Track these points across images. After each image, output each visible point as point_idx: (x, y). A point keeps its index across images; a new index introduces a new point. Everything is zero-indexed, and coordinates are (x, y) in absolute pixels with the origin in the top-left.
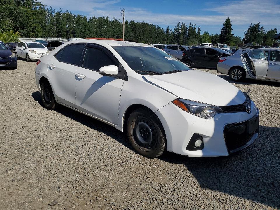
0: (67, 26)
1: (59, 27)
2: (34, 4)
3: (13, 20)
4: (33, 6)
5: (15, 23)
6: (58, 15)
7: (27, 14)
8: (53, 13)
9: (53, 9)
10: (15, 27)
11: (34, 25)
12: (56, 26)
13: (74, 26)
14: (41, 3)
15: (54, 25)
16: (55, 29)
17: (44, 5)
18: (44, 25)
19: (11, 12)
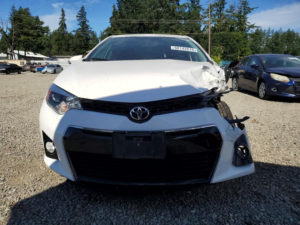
0: (286, 47)
1: (275, 49)
2: (247, 27)
3: (223, 46)
4: (246, 29)
5: (225, 48)
6: (277, 35)
7: (238, 39)
8: (270, 34)
9: (271, 30)
10: (224, 52)
11: (243, 49)
12: (273, 47)
13: (296, 46)
14: (255, 25)
15: (270, 48)
16: (270, 51)
17: (257, 27)
18: (258, 47)
19: (223, 38)
